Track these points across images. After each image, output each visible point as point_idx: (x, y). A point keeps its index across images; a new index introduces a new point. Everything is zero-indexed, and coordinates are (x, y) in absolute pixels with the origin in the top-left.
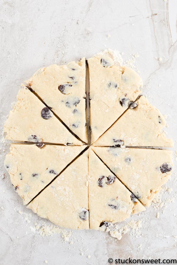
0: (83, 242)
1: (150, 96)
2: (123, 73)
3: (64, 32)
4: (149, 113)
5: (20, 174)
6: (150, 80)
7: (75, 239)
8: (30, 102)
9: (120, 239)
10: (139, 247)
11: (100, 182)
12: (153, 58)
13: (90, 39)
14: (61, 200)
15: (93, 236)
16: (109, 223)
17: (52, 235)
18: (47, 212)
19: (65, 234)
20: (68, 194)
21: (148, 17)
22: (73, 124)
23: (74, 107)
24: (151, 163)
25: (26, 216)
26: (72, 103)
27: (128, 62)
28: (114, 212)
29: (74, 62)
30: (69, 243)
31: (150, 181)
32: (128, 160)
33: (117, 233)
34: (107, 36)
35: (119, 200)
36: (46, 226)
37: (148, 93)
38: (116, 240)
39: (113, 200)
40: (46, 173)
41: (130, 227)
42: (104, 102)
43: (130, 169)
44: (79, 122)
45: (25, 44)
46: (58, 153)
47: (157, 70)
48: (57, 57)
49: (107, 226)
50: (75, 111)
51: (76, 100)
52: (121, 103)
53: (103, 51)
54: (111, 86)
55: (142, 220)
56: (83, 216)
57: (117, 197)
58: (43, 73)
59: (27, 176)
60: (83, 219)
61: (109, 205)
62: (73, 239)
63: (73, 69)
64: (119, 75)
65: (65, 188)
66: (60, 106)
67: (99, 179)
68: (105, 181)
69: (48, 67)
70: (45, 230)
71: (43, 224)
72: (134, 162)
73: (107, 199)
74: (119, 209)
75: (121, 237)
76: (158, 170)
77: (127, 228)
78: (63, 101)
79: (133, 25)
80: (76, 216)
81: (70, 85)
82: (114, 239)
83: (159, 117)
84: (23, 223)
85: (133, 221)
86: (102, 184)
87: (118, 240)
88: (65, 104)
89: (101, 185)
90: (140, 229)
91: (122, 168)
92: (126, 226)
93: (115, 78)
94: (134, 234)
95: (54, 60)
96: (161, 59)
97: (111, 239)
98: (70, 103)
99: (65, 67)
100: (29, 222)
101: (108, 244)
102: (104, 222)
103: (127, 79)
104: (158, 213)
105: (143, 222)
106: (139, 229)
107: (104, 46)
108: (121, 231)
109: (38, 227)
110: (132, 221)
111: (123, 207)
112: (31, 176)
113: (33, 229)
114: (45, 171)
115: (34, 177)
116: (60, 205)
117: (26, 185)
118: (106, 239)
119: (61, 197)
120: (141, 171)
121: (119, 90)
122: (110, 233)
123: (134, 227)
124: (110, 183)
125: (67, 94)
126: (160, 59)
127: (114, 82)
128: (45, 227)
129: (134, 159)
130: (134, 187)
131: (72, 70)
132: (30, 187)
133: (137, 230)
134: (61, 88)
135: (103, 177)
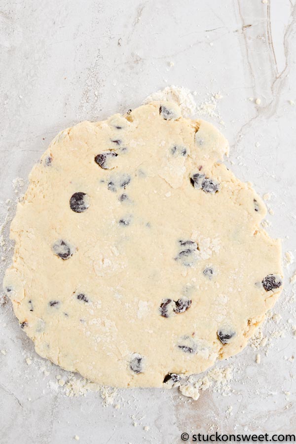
0: (135, 404)
1: (241, 164)
2: (197, 131)
3: (97, 59)
4: (237, 195)
5: (30, 302)
6: (242, 136)
7: (123, 399)
8: (50, 187)
9: (196, 398)
10: (227, 411)
11: (164, 310)
12: (246, 100)
13: (141, 70)
14: (98, 341)
15: (152, 395)
16: (178, 377)
17: (85, 395)
18: (75, 362)
19: (106, 392)
20: (108, 331)
21: (236, 31)
22: (121, 219)
23: (121, 191)
24: (247, 276)
25: (41, 364)
26: (119, 184)
27: (205, 107)
28: (188, 357)
29: (119, 115)
30: (114, 407)
31: (246, 306)
32: (209, 272)
33: (192, 388)
34: (169, 64)
35: (196, 338)
36: (75, 380)
37: (238, 158)
38: (190, 401)
39: (186, 338)
40: (72, 300)
41: (213, 378)
42: (164, 179)
43: (213, 287)
44: (131, 216)
45: (33, 81)
46: (93, 266)
47: (253, 118)
48: (86, 101)
49: (176, 381)
50: (123, 197)
51: (125, 179)
52: (192, 182)
53: (162, 89)
54: (177, 152)
55: (232, 367)
56: (135, 367)
57: (194, 333)
58: (68, 137)
59: (41, 304)
60: (136, 371)
61: (180, 347)
62: (120, 401)
63: (119, 128)
64: (191, 134)
65: (104, 321)
66: (98, 189)
67: (162, 304)
68: (171, 307)
69: (75, 127)
70: (73, 387)
71: (70, 378)
72: (218, 274)
73: (176, 336)
74: (196, 353)
75: (199, 395)
76: (260, 287)
77: (208, 380)
78: (103, 181)
79: (212, 44)
80: (124, 366)
81: (113, 154)
82: (186, 399)
83: (255, 201)
84: (38, 376)
85: (218, 369)
86: (167, 313)
87: (193, 401)
88: (107, 187)
89: (165, 315)
90: (229, 381)
91: (200, 287)
92: (206, 378)
93: (183, 139)
94: (219, 391)
95: (82, 106)
96: (259, 101)
97: (182, 399)
98: (115, 184)
99: (104, 124)
100: (47, 374)
101: (177, 407)
102: (171, 374)
103: (203, 141)
104: (259, 356)
105: (235, 370)
106: (227, 381)
107: (164, 80)
108: (197, 385)
109: (63, 382)
110: (215, 370)
111: (204, 349)
112: (48, 305)
113: (55, 386)
114: (71, 295)
115: (53, 307)
116: (96, 350)
117: (40, 319)
118: (175, 398)
119: (97, 336)
120: (231, 289)
121: (190, 159)
122: (181, 390)
123: (220, 379)
124: (181, 311)
125: (110, 168)
126: (257, 101)
127: (182, 145)
128: (73, 383)
129: (218, 271)
130: (221, 317)
131: (116, 129)
132: (45, 323)
133: (224, 384)
134: (99, 159)
135: (169, 301)
